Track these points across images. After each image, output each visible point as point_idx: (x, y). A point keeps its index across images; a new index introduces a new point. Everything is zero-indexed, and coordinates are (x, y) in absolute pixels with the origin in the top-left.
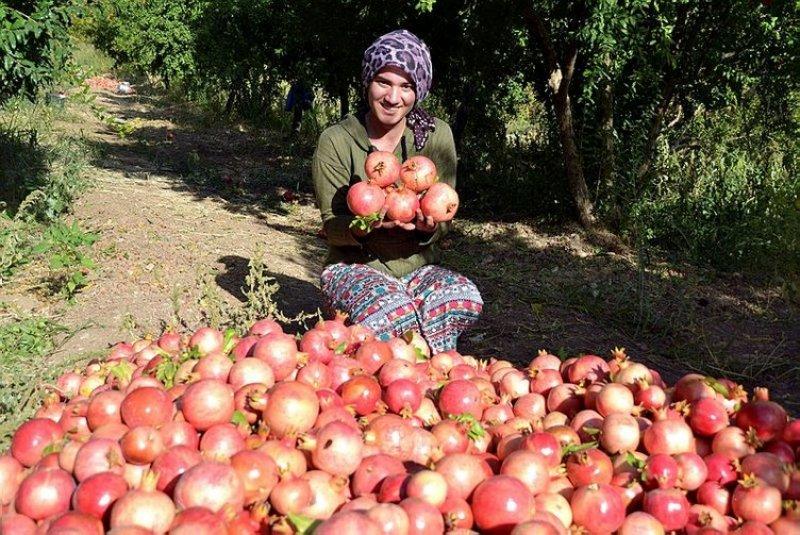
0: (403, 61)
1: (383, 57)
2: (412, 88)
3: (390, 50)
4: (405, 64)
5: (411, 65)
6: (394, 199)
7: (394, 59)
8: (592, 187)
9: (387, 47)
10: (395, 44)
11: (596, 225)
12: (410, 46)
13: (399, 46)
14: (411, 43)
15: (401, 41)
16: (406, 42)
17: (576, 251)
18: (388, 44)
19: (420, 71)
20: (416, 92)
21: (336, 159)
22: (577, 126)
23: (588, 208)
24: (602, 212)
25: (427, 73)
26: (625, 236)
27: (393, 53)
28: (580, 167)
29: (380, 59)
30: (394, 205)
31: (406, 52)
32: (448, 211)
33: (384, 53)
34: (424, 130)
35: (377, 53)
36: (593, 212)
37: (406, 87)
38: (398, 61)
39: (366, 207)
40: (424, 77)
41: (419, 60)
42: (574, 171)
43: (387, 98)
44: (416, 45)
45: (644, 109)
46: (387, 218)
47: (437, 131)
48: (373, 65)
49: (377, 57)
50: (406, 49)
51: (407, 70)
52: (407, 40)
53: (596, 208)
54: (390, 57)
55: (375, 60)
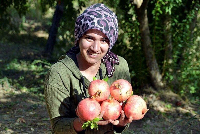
0: (102, 26)
1: (89, 23)
2: (106, 41)
3: (93, 19)
4: (103, 28)
5: (107, 28)
6: (107, 106)
7: (96, 25)
8: (161, 64)
9: (92, 16)
10: (96, 14)
11: (164, 88)
12: (106, 16)
13: (99, 16)
14: (106, 13)
15: (100, 13)
16: (103, 13)
17: (156, 107)
18: (92, 14)
19: (112, 31)
20: (109, 44)
21: (62, 84)
22: (151, 28)
23: (159, 77)
24: (167, 80)
25: (116, 32)
26: (182, 95)
27: (96, 21)
28: (153, 53)
29: (87, 24)
30: (108, 110)
31: (104, 20)
32: (143, 114)
33: (90, 21)
34: (112, 64)
35: (85, 20)
36: (162, 80)
37: (103, 41)
38: (99, 26)
39: (93, 114)
40: (114, 34)
41: (111, 24)
42: (150, 56)
43: (92, 48)
44: (109, 15)
45: (189, 13)
46: (104, 119)
47: (120, 64)
48: (83, 27)
49: (85, 22)
50: (104, 18)
51: (104, 32)
52: (103, 11)
53: (164, 77)
54: (93, 23)
55: (84, 25)
